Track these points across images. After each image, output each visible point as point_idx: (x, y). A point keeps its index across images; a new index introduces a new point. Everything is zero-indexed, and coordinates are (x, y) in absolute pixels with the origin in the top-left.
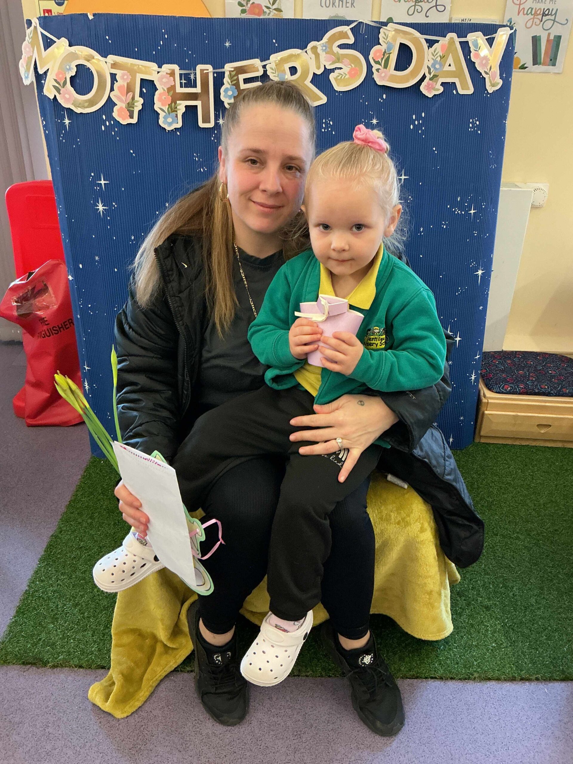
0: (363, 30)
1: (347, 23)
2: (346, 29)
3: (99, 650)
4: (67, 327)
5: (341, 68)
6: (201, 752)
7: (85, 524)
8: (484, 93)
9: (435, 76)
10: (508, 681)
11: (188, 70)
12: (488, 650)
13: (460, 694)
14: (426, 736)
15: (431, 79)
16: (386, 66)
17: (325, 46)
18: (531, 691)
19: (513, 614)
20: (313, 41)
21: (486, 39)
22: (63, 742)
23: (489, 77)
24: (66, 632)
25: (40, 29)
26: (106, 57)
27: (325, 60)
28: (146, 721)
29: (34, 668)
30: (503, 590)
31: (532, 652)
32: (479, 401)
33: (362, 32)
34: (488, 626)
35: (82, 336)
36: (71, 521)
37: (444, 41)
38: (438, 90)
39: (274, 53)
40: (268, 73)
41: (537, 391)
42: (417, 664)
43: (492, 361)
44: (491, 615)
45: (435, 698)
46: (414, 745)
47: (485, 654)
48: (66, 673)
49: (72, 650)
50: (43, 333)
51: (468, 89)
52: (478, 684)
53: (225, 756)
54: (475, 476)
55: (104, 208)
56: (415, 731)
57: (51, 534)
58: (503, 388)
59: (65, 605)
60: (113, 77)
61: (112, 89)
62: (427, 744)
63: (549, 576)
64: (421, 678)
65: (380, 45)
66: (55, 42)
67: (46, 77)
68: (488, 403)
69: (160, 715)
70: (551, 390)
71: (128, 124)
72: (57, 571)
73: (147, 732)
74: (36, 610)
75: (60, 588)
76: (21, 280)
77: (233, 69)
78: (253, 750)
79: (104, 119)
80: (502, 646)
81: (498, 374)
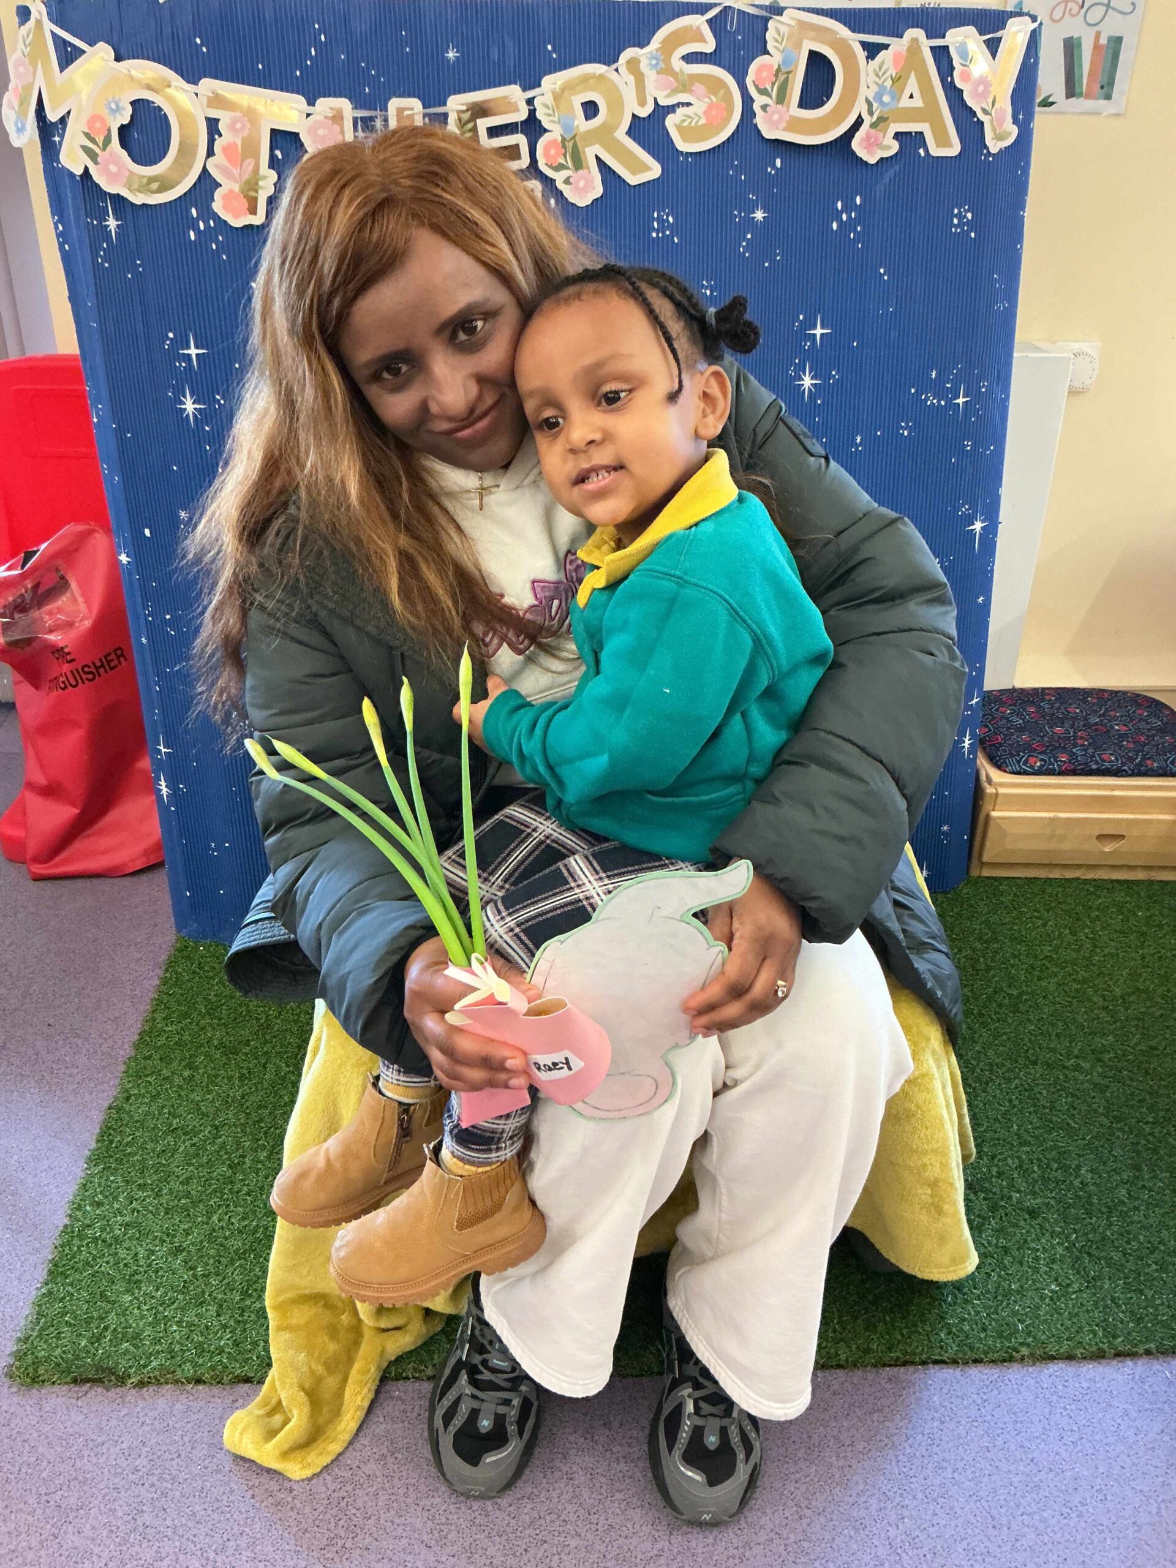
0: (733, 25)
1: (702, 9)
2: (698, 21)
3: (236, 1344)
4: (112, 664)
5: (688, 104)
6: (473, 1546)
7: (178, 1081)
8: (982, 154)
9: (882, 120)
10: (1091, 1359)
11: (370, 109)
12: (1042, 1298)
13: (996, 1392)
14: (937, 1482)
15: (873, 126)
16: (781, 99)
17: (657, 59)
18: (1137, 1377)
19: (1085, 1222)
20: (630, 46)
21: (984, 41)
22: (178, 1544)
23: (992, 121)
24: (161, 1308)
25: (49, 26)
26: (196, 83)
27: (656, 88)
28: (349, 1488)
29: (100, 1390)
30: (1059, 1175)
31: (1131, 1298)
32: (978, 792)
33: (731, 28)
34: (1038, 1250)
35: (153, 683)
36: (147, 1076)
37: (898, 45)
38: (889, 148)
39: (550, 73)
40: (539, 115)
41: (1094, 767)
42: (903, 1336)
43: (997, 710)
44: (1041, 1227)
45: (946, 1403)
46: (915, 1503)
47: (1038, 1308)
48: (169, 1397)
49: (177, 1348)
50: (61, 679)
51: (950, 145)
52: (1030, 1369)
53: (526, 1550)
54: (978, 945)
55: (198, 406)
56: (912, 1473)
57: (106, 1105)
58: (1025, 763)
59: (153, 1252)
60: (213, 125)
61: (210, 153)
62: (940, 1500)
63: (1149, 1142)
64: (913, 1363)
65: (768, 53)
66: (84, 52)
67: (64, 130)
68: (997, 795)
69: (378, 1473)
70: (1123, 764)
71: (246, 227)
72: (127, 1182)
73: (354, 1511)
74: (92, 1266)
75: (137, 1217)
76: (9, 569)
77: (464, 108)
78: (583, 1535)
79: (195, 215)
80: (1071, 1290)
81: (1012, 734)
